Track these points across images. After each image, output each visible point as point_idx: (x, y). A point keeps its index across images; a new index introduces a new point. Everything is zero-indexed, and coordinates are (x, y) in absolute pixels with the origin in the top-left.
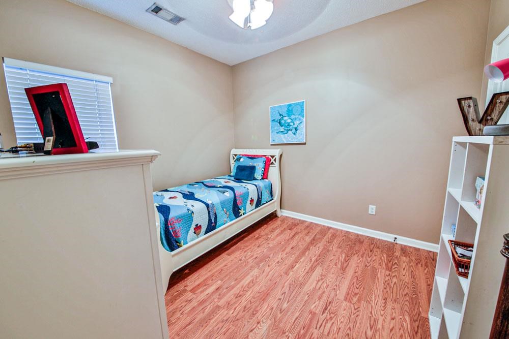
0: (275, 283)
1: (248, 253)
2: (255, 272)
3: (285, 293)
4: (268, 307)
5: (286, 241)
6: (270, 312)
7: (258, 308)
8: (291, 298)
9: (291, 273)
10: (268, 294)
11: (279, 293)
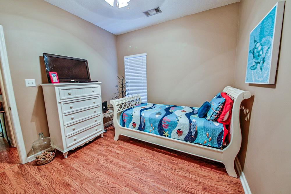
0: (118, 178)
1: (150, 160)
2: (130, 166)
3: (108, 184)
4: (100, 175)
5: (176, 185)
6: (97, 177)
7: (101, 171)
8: (103, 188)
9: (128, 189)
10: (109, 175)
11: (108, 181)
